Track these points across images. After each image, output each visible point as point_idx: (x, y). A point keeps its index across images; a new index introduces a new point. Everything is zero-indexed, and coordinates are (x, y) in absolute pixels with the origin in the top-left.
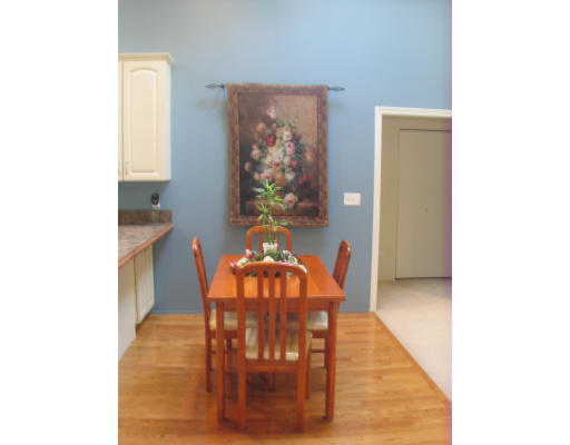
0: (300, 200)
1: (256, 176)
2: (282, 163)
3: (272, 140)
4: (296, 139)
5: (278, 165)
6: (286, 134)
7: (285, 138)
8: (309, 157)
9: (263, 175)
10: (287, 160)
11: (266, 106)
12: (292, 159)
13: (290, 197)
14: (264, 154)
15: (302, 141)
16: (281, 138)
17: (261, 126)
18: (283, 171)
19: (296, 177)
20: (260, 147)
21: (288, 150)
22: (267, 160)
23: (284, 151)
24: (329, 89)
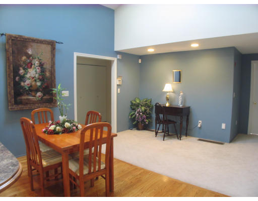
0: (44, 95)
1: (22, 84)
2: (35, 77)
3: (30, 65)
4: (41, 65)
5: (33, 78)
6: (36, 63)
7: (36, 65)
8: (48, 74)
9: (26, 83)
10: (37, 76)
11: (27, 47)
12: (40, 75)
13: (39, 94)
14: (26, 73)
15: (44, 66)
16: (34, 64)
17: (24, 58)
18: (35, 80)
19: (42, 84)
20: (24, 69)
21: (38, 70)
22: (28, 76)
23: (36, 71)
24: (56, 42)
